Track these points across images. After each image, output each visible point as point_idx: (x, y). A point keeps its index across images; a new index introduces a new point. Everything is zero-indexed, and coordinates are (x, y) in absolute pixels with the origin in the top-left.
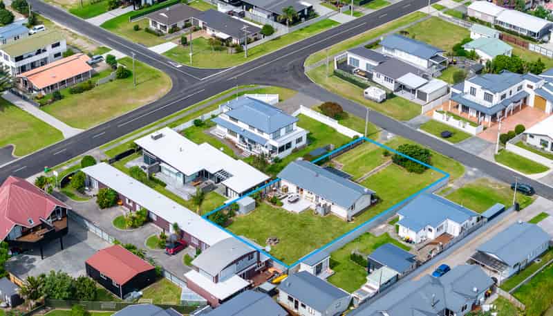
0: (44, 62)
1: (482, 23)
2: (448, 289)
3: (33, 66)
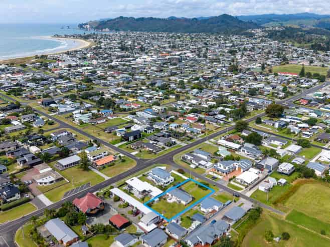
0: (101, 158)
1: (222, 146)
2: (216, 228)
3: (98, 158)
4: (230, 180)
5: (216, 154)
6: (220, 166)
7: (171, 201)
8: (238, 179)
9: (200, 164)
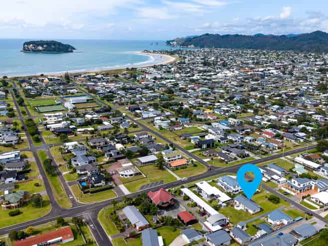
2: (282, 240)
3: (172, 160)
4: (303, 198)
5: (291, 170)
6: (294, 182)
7: (239, 209)
8: (313, 198)
9: (273, 179)
